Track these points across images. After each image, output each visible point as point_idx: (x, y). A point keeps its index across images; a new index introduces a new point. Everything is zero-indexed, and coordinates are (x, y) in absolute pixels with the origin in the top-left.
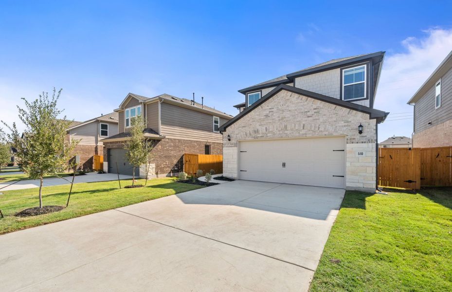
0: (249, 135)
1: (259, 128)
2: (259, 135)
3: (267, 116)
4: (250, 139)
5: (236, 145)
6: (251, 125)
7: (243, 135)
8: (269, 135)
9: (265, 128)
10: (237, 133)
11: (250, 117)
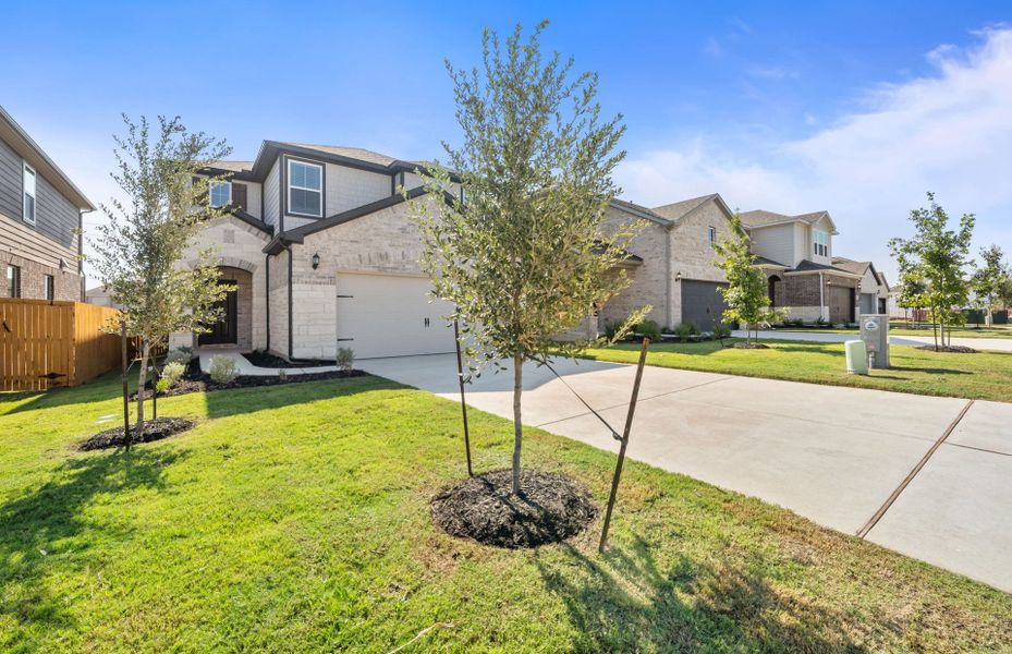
0: (367, 261)
1: (391, 251)
2: (387, 265)
3: (403, 230)
4: (370, 269)
5: (332, 280)
6: (371, 240)
7: (354, 258)
8: (407, 266)
9: (400, 254)
10: (337, 253)
11: (369, 223)
